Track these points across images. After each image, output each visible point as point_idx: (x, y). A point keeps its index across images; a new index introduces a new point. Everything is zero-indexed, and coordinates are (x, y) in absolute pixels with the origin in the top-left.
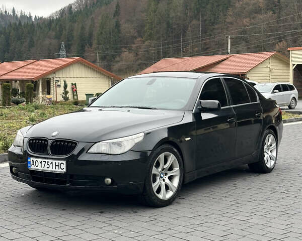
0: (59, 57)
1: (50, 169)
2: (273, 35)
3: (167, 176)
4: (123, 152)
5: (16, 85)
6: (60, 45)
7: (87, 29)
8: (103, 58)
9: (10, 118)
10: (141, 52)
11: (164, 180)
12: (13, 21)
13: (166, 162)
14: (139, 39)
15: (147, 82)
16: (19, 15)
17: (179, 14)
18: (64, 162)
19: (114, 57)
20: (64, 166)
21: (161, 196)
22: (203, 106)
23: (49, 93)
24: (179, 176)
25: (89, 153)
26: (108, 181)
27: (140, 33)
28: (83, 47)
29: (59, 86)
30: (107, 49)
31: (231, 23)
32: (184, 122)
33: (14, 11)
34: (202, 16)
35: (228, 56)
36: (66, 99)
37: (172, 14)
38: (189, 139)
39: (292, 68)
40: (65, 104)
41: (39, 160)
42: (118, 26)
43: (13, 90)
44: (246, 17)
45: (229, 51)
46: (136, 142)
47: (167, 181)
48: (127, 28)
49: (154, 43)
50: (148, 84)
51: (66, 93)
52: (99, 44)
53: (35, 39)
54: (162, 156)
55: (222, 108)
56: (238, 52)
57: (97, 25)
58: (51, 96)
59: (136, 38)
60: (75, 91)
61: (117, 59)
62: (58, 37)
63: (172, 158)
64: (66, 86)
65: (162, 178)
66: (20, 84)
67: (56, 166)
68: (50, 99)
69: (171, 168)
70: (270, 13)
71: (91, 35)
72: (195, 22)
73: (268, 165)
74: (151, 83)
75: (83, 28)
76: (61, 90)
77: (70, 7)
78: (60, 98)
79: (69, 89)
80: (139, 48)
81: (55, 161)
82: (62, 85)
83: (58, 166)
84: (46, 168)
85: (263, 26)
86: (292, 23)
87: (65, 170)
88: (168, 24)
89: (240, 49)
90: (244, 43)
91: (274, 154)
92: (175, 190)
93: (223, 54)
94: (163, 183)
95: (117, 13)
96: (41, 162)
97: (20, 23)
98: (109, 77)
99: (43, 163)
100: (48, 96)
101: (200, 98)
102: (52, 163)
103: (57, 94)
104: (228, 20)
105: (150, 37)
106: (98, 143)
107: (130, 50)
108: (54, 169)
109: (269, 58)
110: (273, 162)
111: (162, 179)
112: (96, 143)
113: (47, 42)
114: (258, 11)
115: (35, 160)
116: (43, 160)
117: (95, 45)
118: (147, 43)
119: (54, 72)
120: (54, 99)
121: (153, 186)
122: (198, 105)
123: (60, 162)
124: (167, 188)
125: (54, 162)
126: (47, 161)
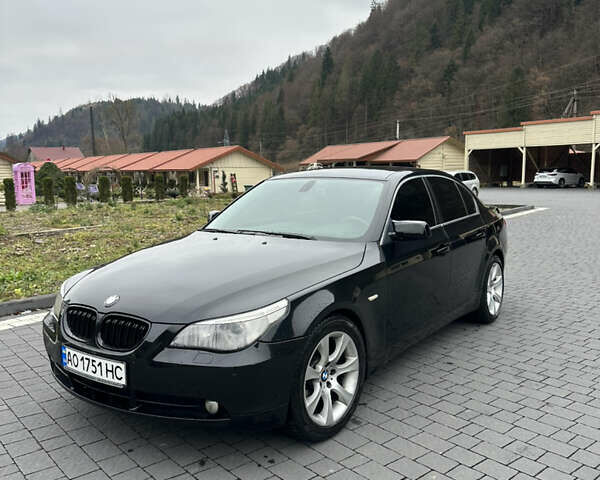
0: (222, 145)
1: (98, 375)
2: (442, 119)
3: (335, 377)
4: (243, 346)
5: (173, 176)
6: (224, 133)
7: (251, 116)
8: (266, 147)
9: (156, 216)
10: (304, 140)
11: (329, 384)
12: (177, 110)
13: (332, 349)
14: (303, 126)
15: (301, 187)
16: (183, 103)
17: (344, 99)
18: (123, 366)
19: (277, 145)
20: (122, 373)
21: (322, 420)
22: (397, 230)
23: (207, 185)
24: (357, 372)
25: (173, 347)
26: (211, 407)
27: (304, 120)
28: (246, 135)
29: (218, 177)
30: (271, 136)
31: (399, 108)
32: (366, 265)
33: (178, 99)
34: (369, 100)
35: (396, 142)
36: (225, 190)
37: (338, 100)
38: (376, 296)
39: (467, 154)
40: (222, 197)
41: (80, 355)
42: (281, 112)
43: (171, 181)
44: (413, 101)
45: (398, 137)
46: (271, 321)
47: (335, 384)
48: (291, 115)
49: (319, 130)
50: (301, 190)
51: (225, 184)
52: (262, 131)
53: (198, 127)
54: (324, 342)
55: (431, 228)
56: (405, 138)
57: (260, 112)
58: (209, 188)
59: (299, 124)
60: (234, 183)
61: (282, 147)
62: (221, 125)
63: (344, 341)
64: (224, 177)
65: (324, 381)
66: (177, 176)
67: (107, 370)
68: (208, 191)
69: (342, 360)
70: (439, 96)
71: (254, 122)
72: (360, 107)
73: (492, 312)
74: (306, 188)
75: (246, 115)
76: (219, 182)
77: (233, 94)
78: (218, 190)
79: (228, 180)
80: (303, 135)
81: (106, 362)
82: (221, 176)
83: (112, 371)
84: (90, 373)
85: (432, 109)
86: (462, 105)
87: (123, 382)
88: (333, 109)
89: (407, 134)
90: (412, 129)
91: (499, 292)
92: (350, 400)
93: (390, 140)
94: (328, 391)
95: (280, 99)
96: (82, 359)
97: (184, 111)
98: (270, 167)
99: (86, 362)
100: (206, 188)
101: (393, 217)
102: (100, 364)
103: (216, 185)
104: (395, 104)
105: (315, 124)
106: (191, 327)
107: (295, 138)
108: (104, 377)
109: (442, 144)
110: (497, 305)
111: (325, 384)
112: (187, 325)
113: (211, 130)
114: (427, 94)
115: (73, 352)
116: (86, 356)
117: (258, 134)
118: (311, 130)
119: (212, 161)
120: (212, 191)
121: (308, 404)
122: (388, 231)
123: (115, 364)
124: (335, 397)
125: (104, 362)
126: (91, 358)
